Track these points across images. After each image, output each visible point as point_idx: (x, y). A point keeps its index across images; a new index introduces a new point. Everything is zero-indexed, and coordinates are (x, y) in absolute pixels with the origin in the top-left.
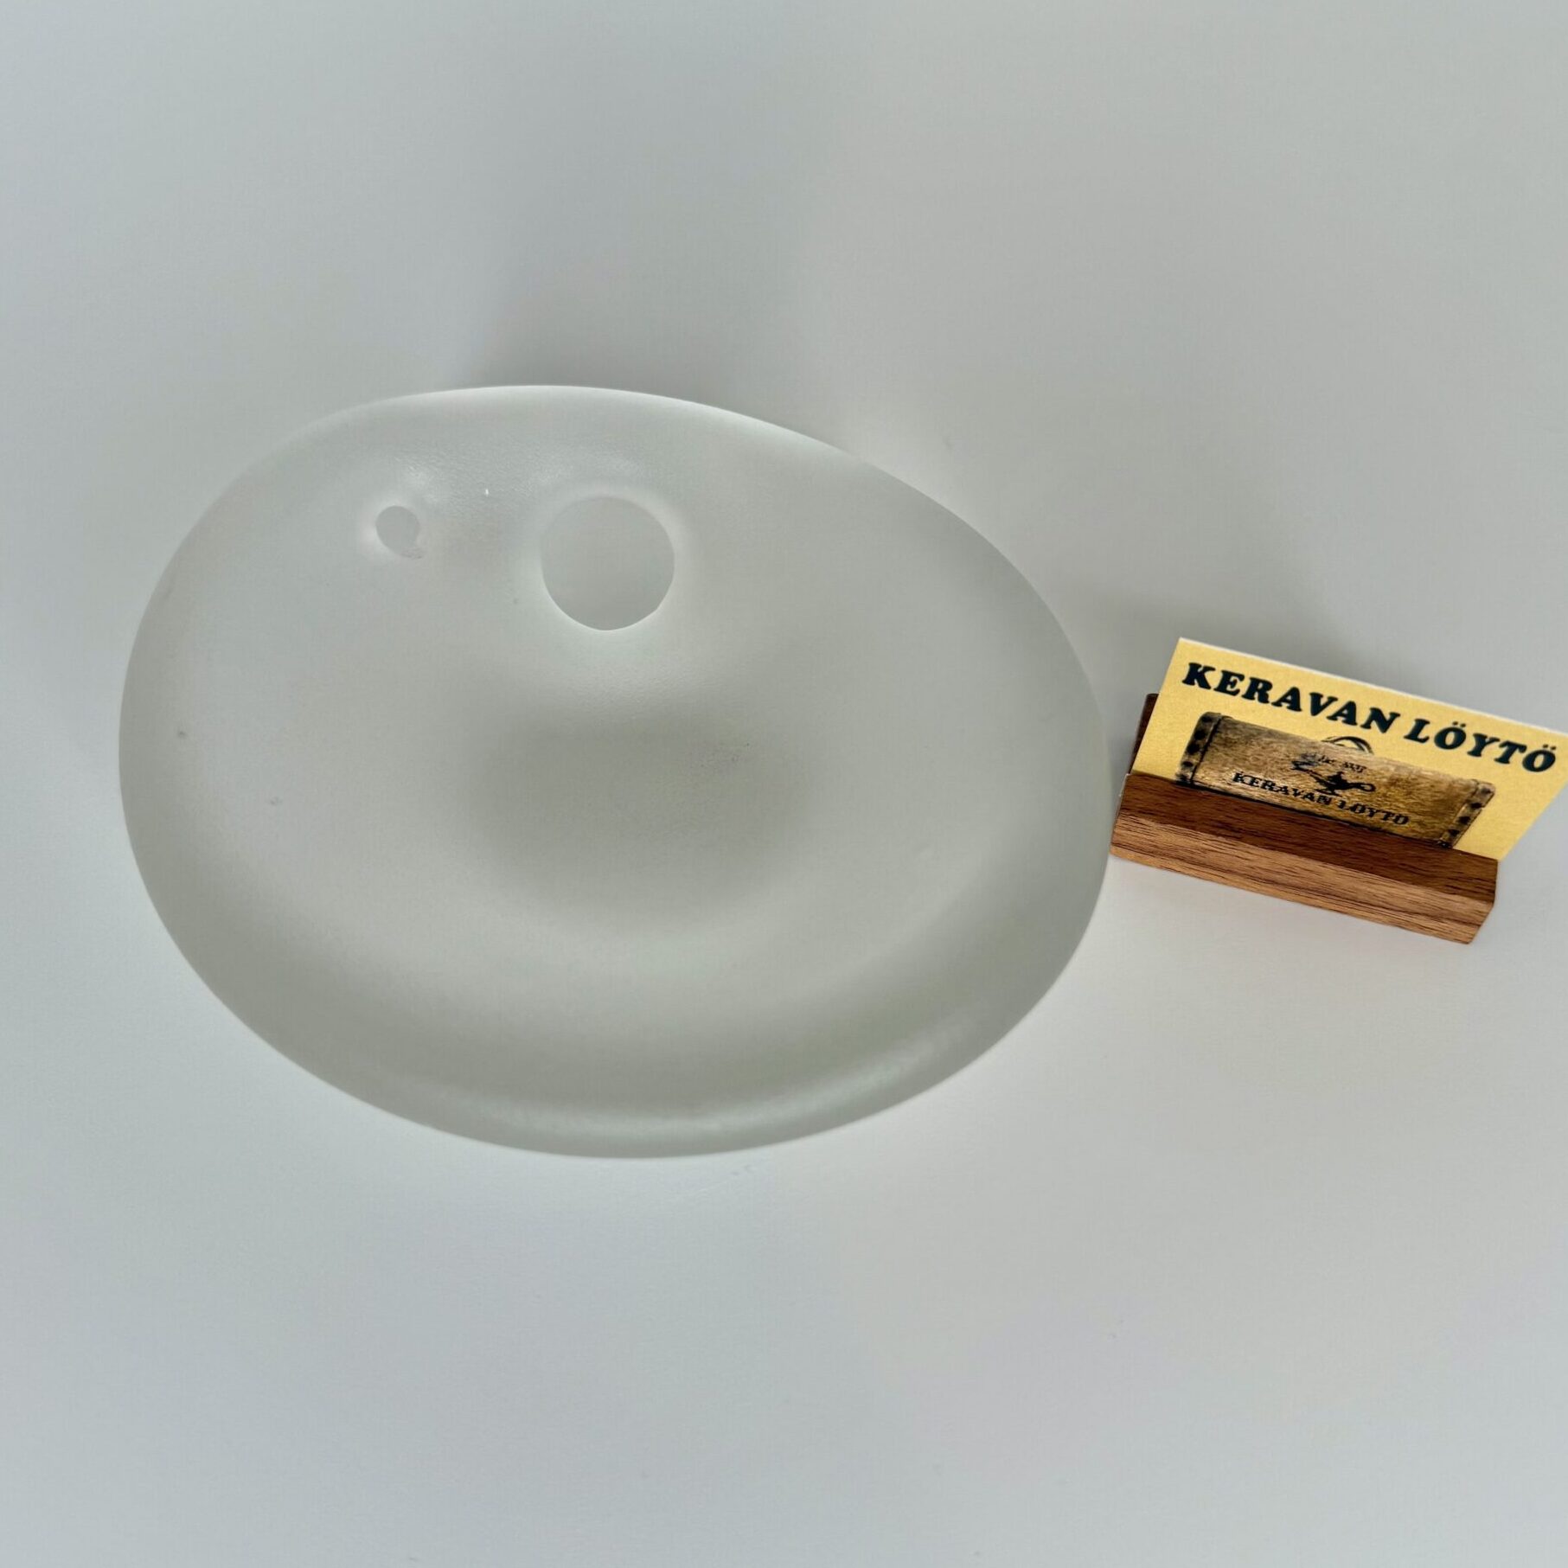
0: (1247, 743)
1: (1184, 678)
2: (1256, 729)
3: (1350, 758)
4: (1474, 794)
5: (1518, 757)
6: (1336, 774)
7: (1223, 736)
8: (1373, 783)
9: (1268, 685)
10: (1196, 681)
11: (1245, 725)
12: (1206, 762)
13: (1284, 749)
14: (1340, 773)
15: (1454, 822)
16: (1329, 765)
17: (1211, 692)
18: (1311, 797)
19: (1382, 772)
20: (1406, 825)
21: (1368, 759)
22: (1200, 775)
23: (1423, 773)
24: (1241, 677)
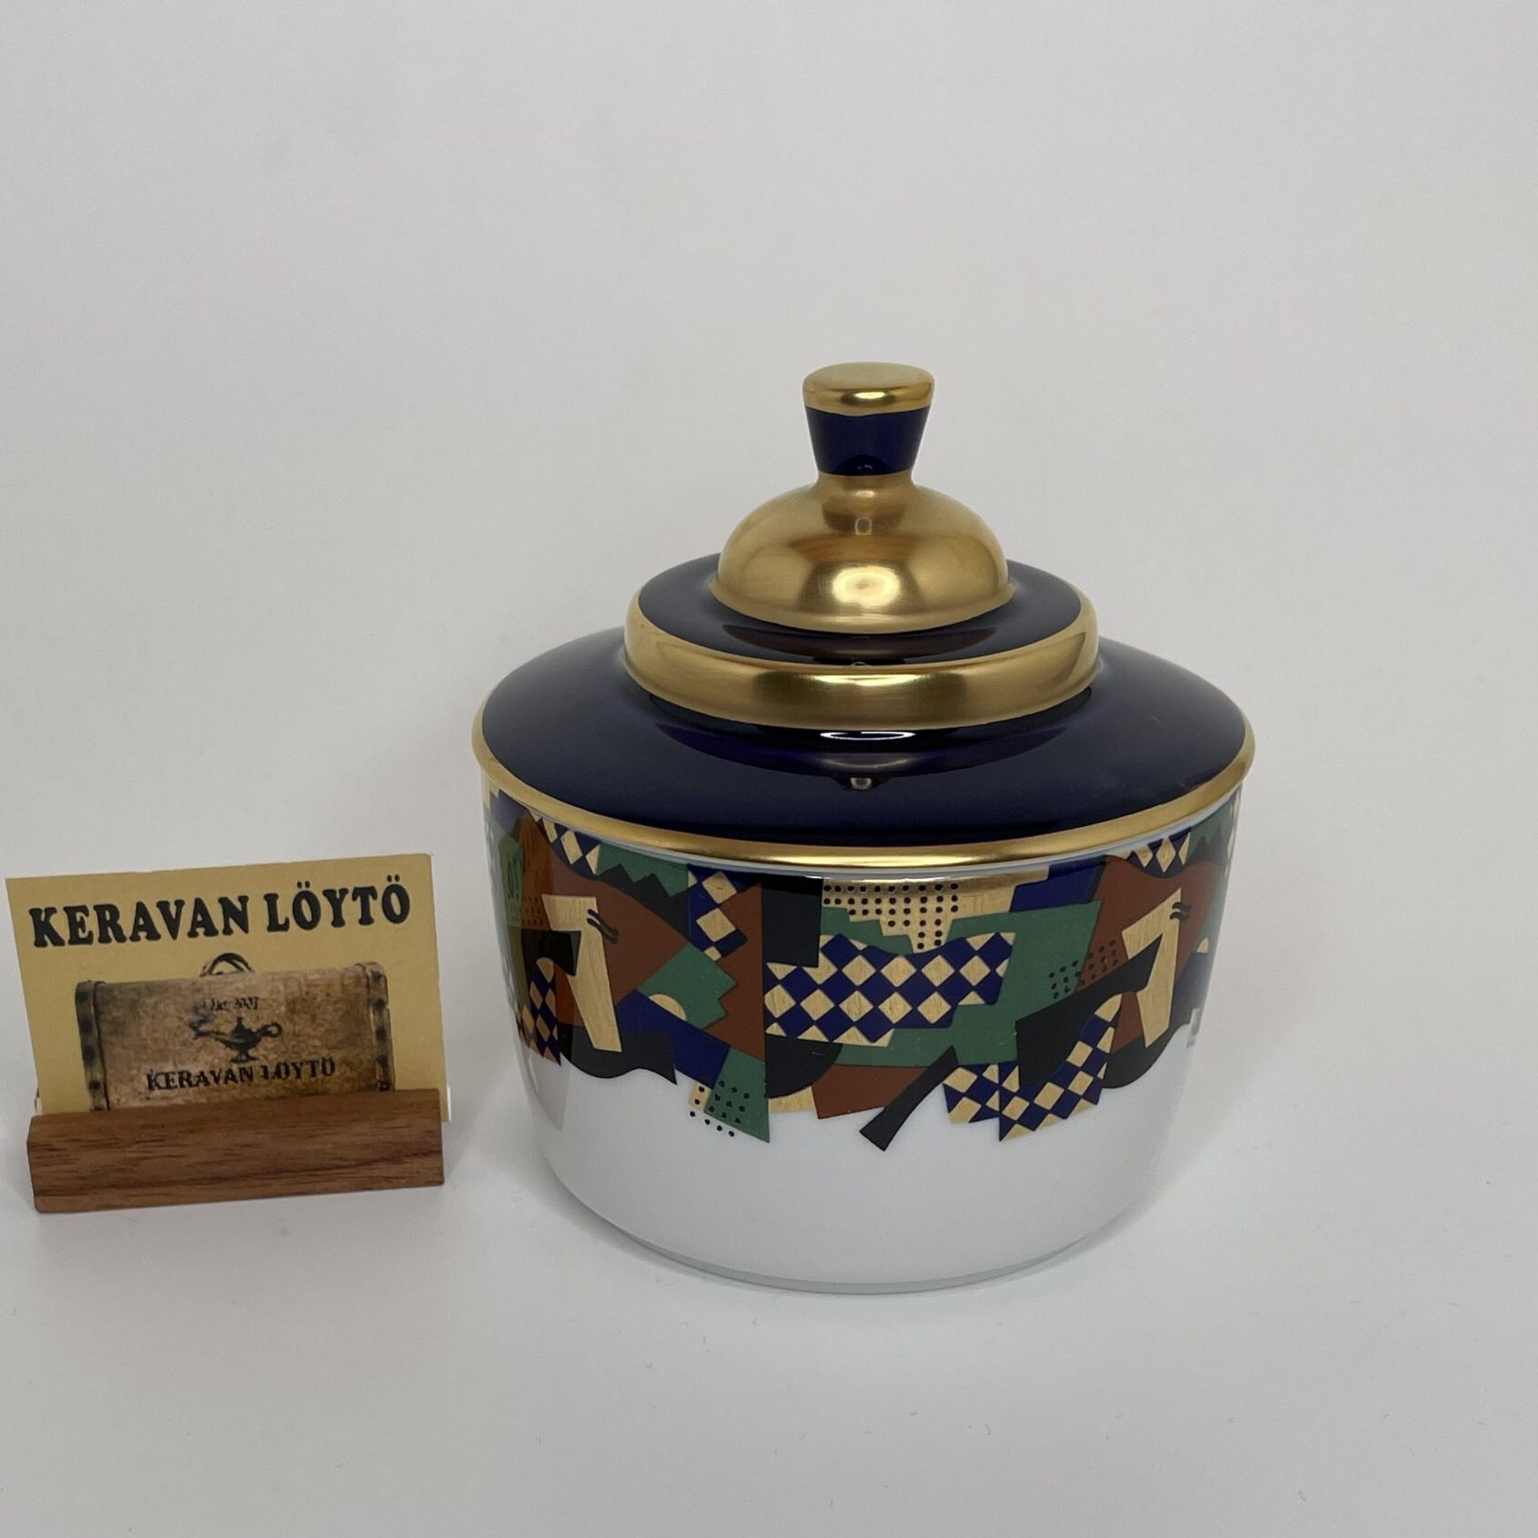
0: (135, 1019)
1: (33, 939)
2: (135, 989)
3: (237, 989)
4: (368, 987)
5: (376, 907)
6: (236, 1024)
7: (109, 1017)
8: (276, 1020)
9: (114, 910)
10: (46, 938)
11: (120, 986)
12: (110, 1072)
13: (172, 1009)
14: (240, 1019)
15: (375, 1042)
16: (224, 1012)
17: (67, 946)
18: (230, 1076)
19: (275, 996)
20: (337, 1073)
21: (254, 982)
22: (113, 1097)
23: (311, 977)
24: (84, 909)
